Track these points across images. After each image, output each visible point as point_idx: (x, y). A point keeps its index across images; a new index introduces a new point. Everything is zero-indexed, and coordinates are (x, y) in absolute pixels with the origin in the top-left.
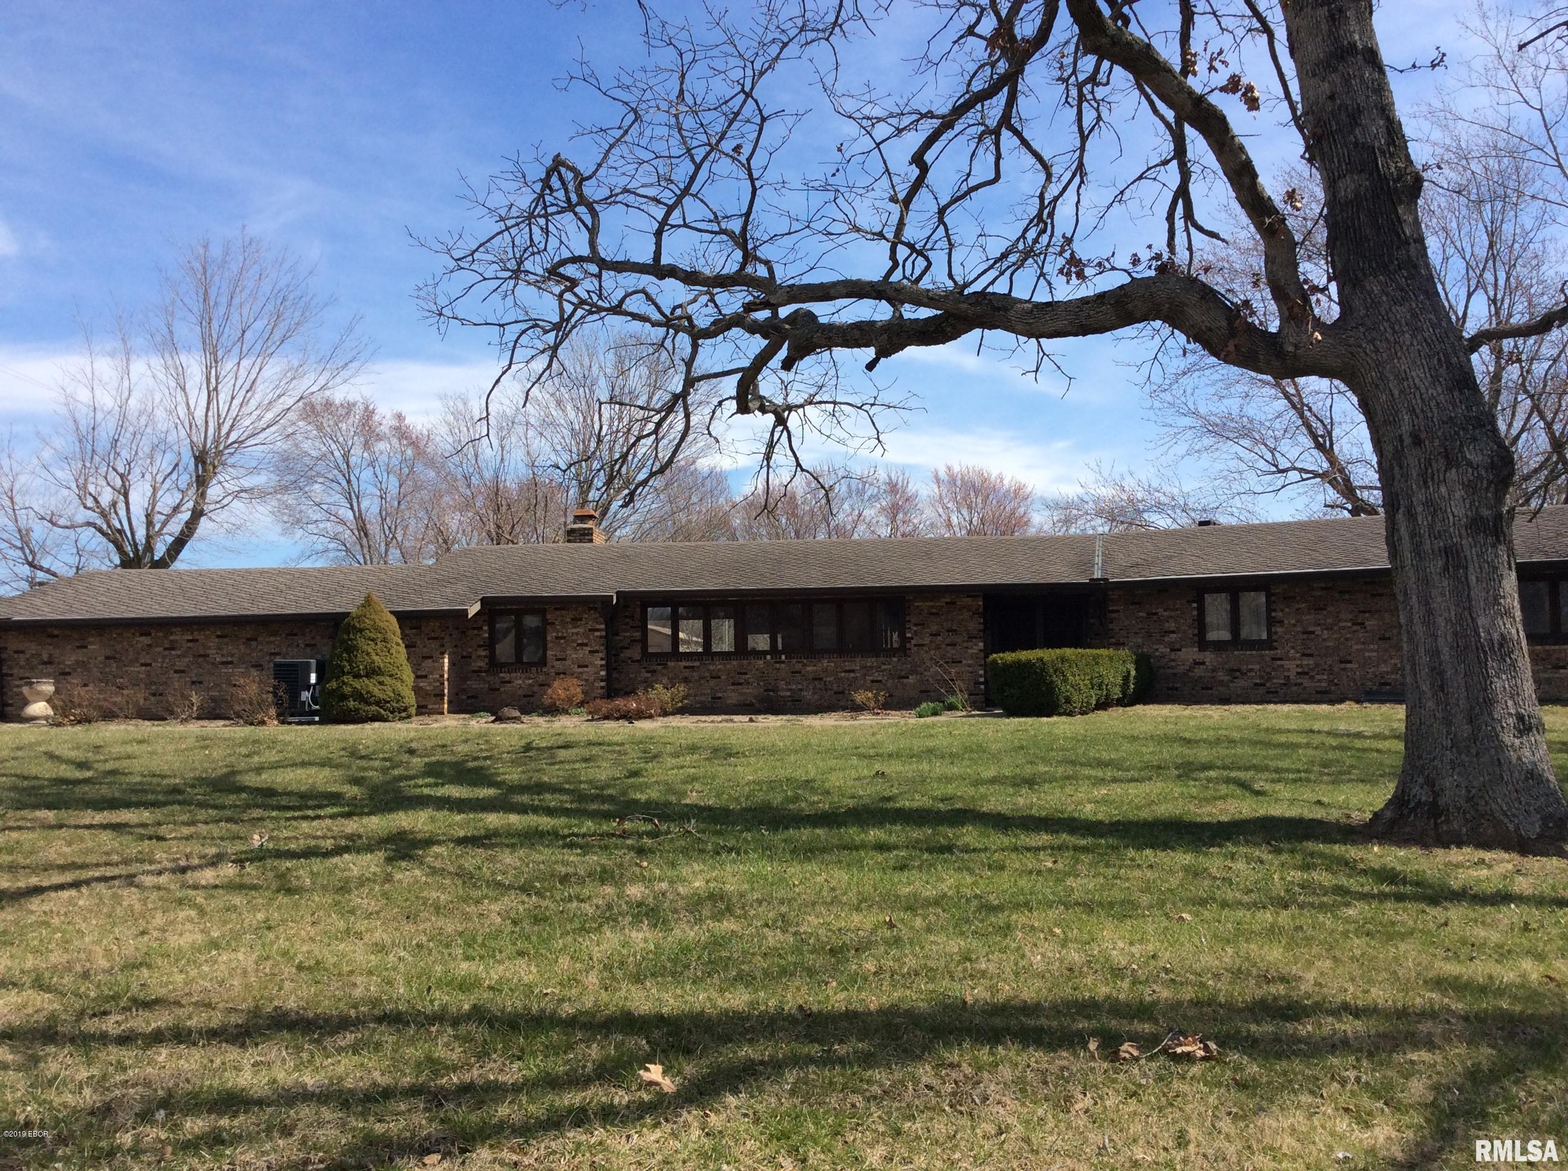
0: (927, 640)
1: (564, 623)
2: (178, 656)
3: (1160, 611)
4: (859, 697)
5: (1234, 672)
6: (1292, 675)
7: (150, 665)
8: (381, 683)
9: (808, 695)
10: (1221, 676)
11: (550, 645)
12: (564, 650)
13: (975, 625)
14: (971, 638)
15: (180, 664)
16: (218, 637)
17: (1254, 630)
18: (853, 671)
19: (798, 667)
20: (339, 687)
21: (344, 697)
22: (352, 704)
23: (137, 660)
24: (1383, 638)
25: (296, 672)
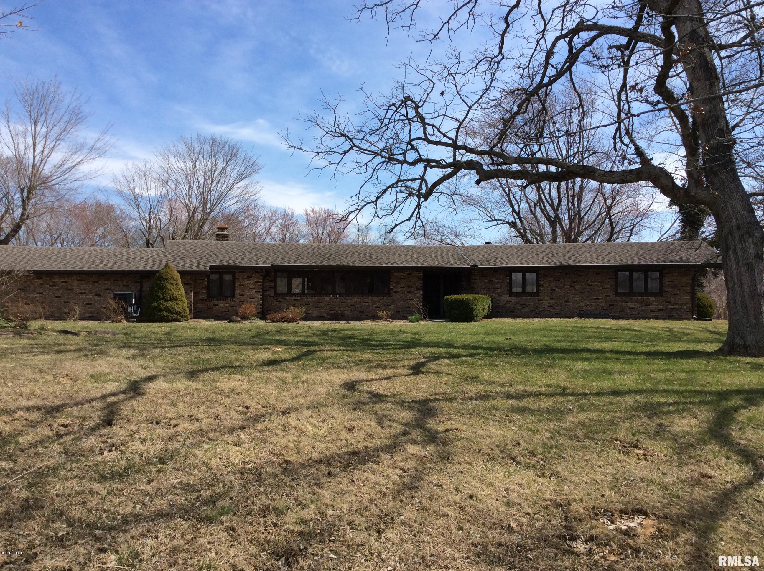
0: (399, 290)
1: (243, 278)
2: (57, 289)
3: (494, 280)
4: (380, 314)
5: (523, 305)
6: (546, 307)
7: (42, 293)
8: (177, 304)
9: (348, 313)
10: (518, 306)
11: (237, 288)
12: (243, 291)
13: (419, 284)
14: (417, 289)
15: (58, 293)
16: (78, 280)
17: (531, 288)
18: (368, 303)
19: (344, 300)
20: (158, 306)
21: (161, 310)
22: (165, 313)
23: (35, 291)
24: (582, 293)
25: (126, 298)
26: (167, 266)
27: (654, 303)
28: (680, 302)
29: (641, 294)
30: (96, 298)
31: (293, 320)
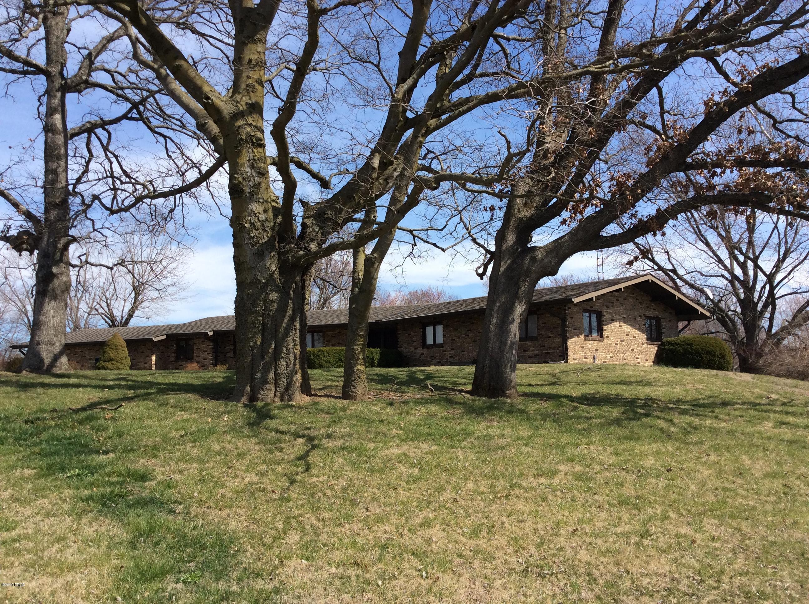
1: (199, 343)
5: (433, 357)
10: (429, 359)
11: (195, 351)
12: (199, 353)
17: (439, 340)
24: (474, 341)
26: (116, 338)
27: (531, 348)
29: (522, 339)
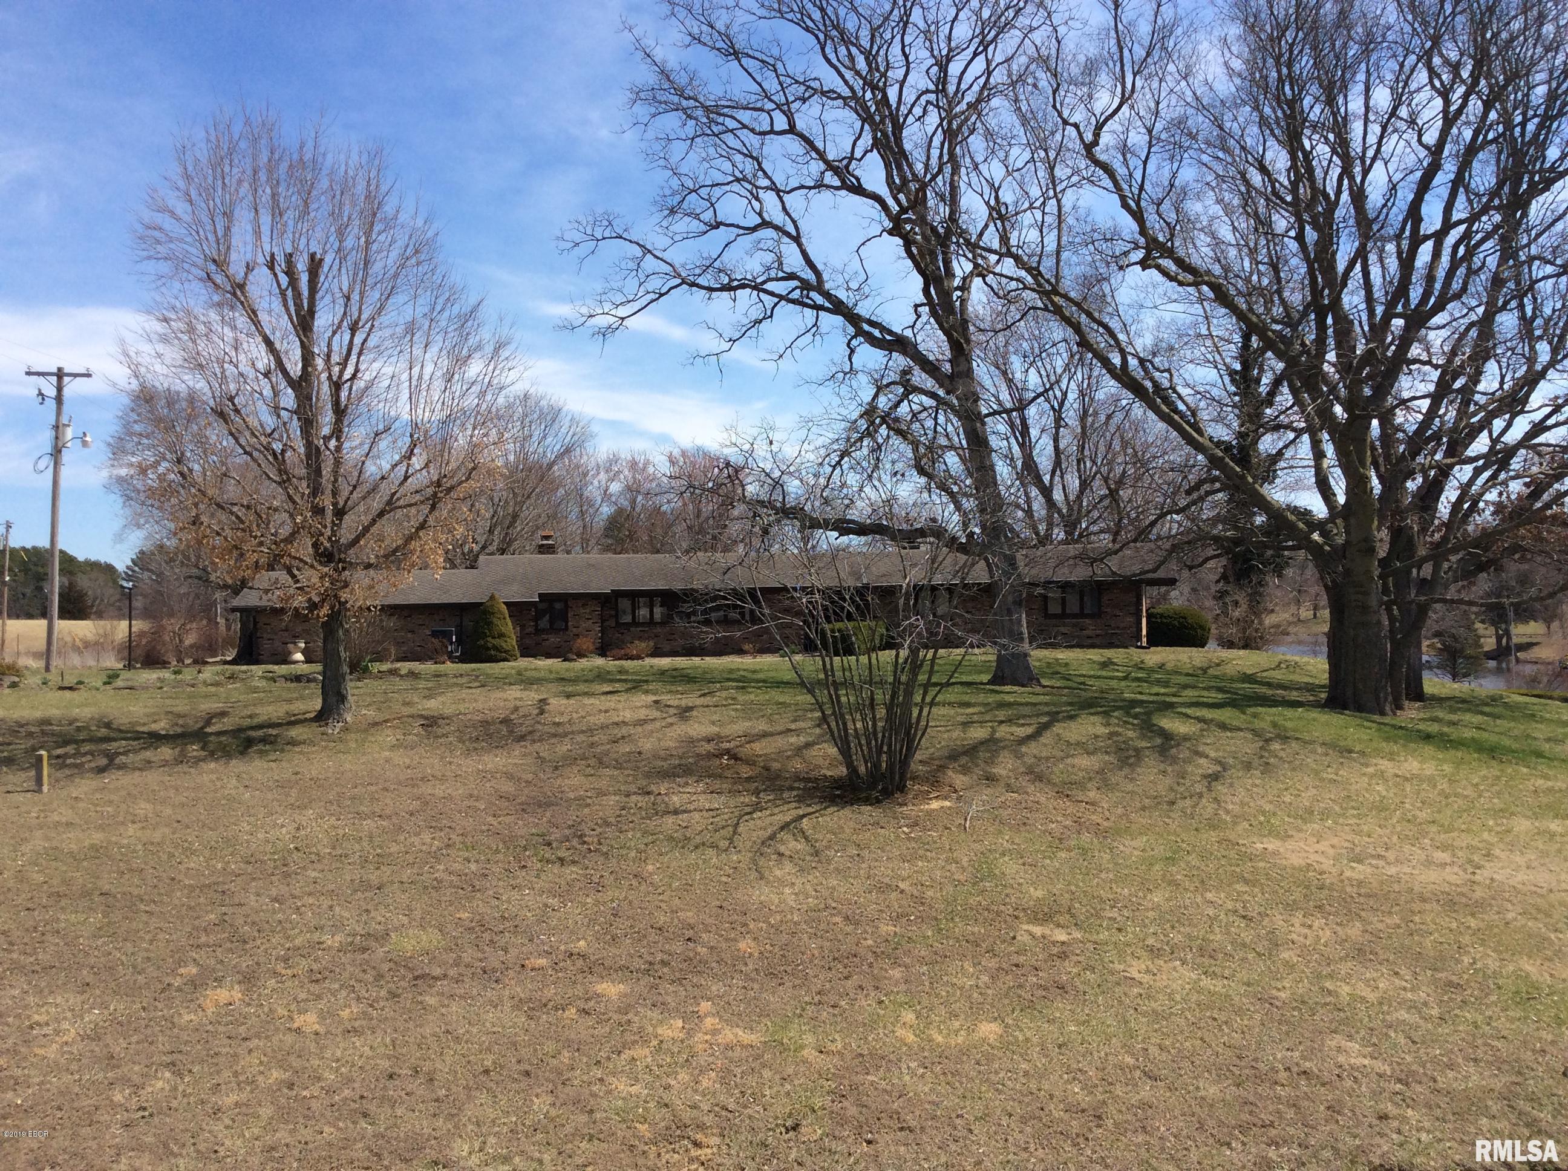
1: (577, 608)
4: (746, 647)
8: (505, 641)
20: (485, 643)
21: (488, 649)
22: (493, 652)
25: (446, 635)
26: (492, 597)
27: (1091, 627)
28: (1122, 625)
29: (1074, 616)
30: (409, 635)
31: (638, 657)
